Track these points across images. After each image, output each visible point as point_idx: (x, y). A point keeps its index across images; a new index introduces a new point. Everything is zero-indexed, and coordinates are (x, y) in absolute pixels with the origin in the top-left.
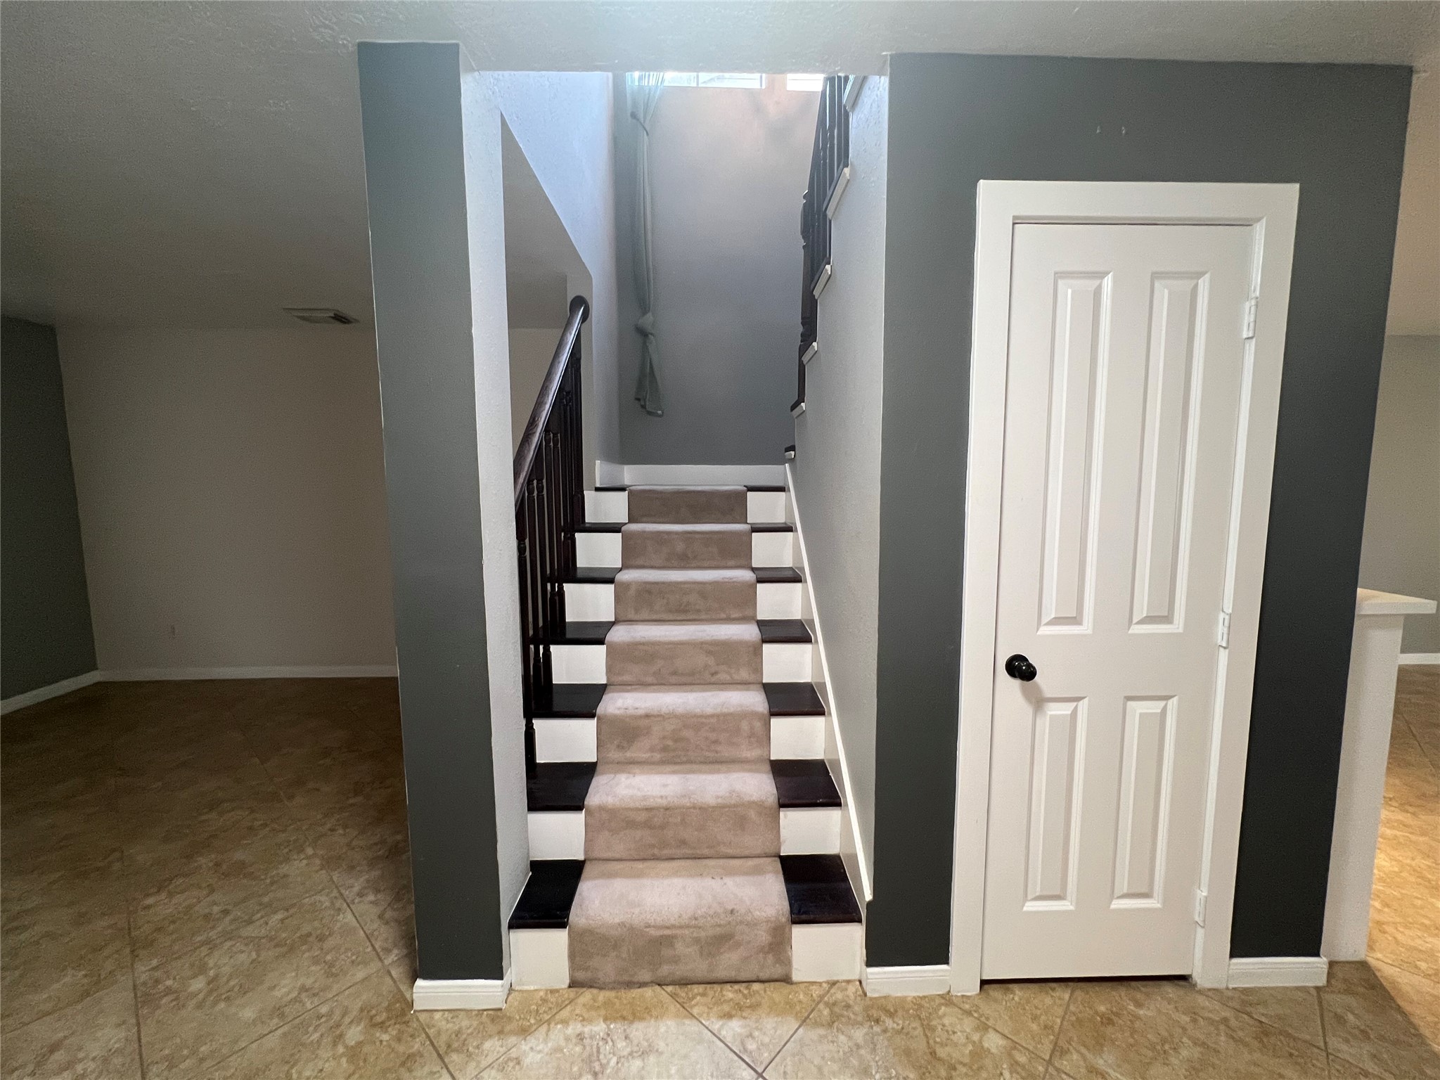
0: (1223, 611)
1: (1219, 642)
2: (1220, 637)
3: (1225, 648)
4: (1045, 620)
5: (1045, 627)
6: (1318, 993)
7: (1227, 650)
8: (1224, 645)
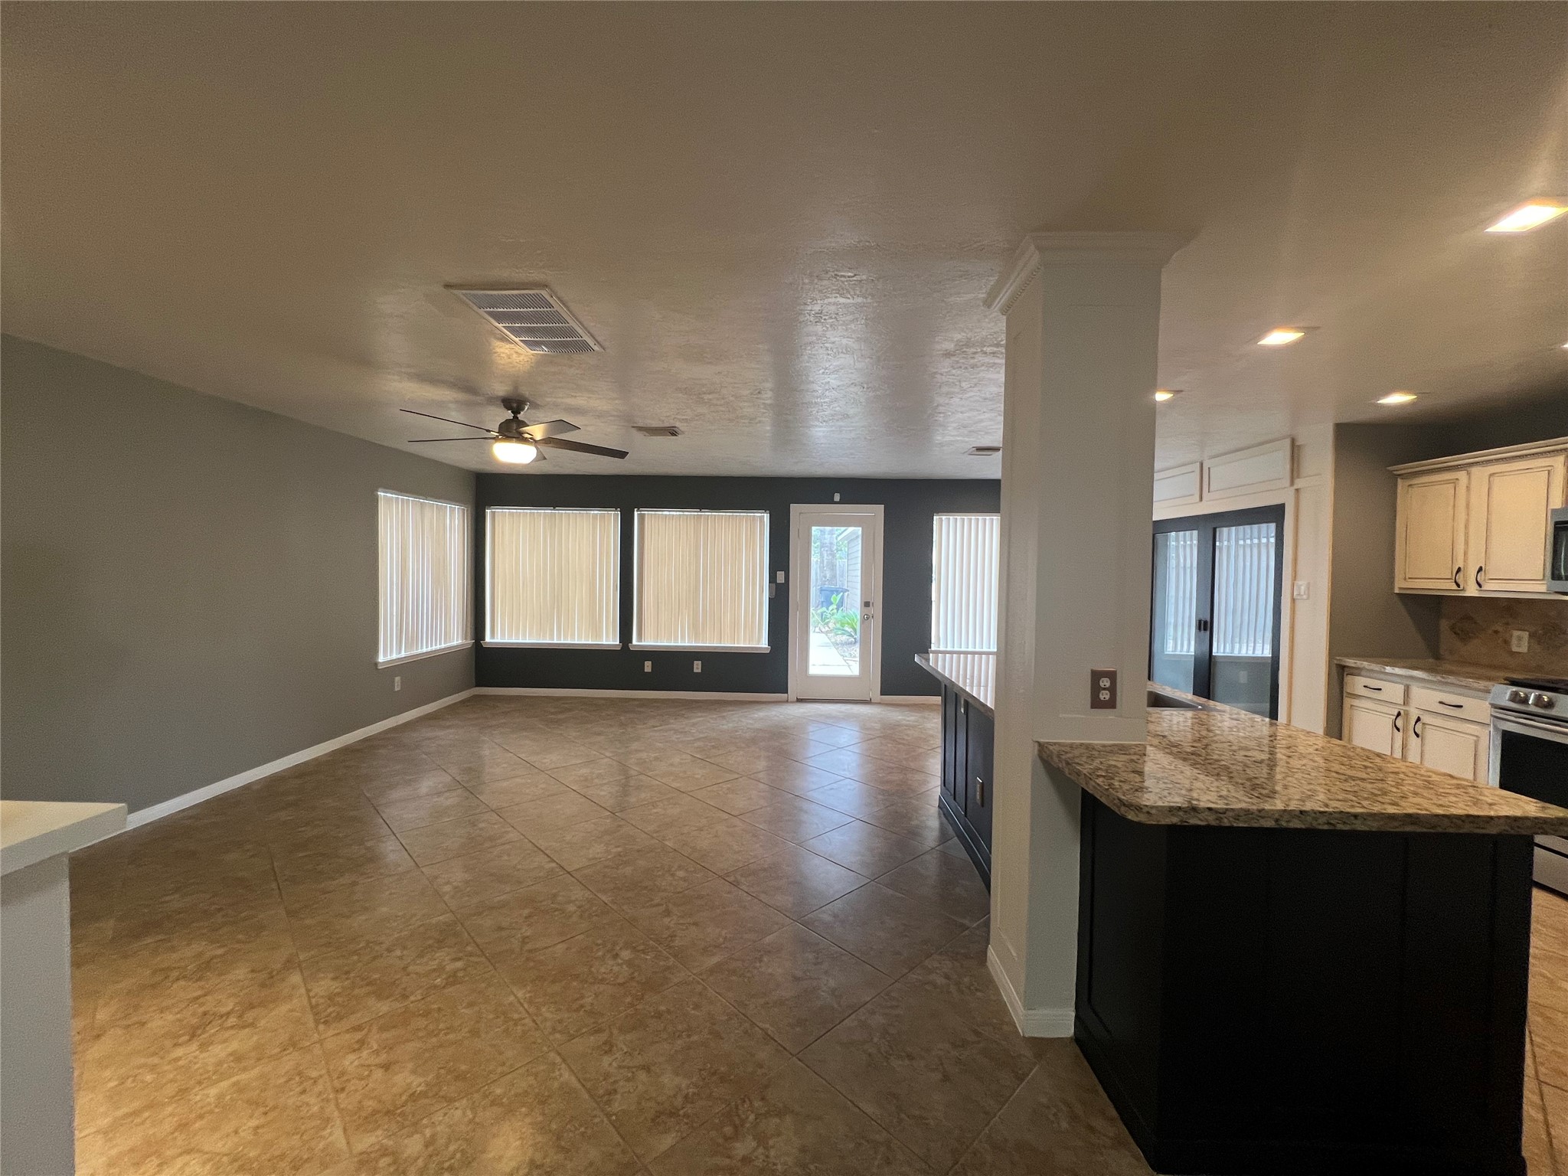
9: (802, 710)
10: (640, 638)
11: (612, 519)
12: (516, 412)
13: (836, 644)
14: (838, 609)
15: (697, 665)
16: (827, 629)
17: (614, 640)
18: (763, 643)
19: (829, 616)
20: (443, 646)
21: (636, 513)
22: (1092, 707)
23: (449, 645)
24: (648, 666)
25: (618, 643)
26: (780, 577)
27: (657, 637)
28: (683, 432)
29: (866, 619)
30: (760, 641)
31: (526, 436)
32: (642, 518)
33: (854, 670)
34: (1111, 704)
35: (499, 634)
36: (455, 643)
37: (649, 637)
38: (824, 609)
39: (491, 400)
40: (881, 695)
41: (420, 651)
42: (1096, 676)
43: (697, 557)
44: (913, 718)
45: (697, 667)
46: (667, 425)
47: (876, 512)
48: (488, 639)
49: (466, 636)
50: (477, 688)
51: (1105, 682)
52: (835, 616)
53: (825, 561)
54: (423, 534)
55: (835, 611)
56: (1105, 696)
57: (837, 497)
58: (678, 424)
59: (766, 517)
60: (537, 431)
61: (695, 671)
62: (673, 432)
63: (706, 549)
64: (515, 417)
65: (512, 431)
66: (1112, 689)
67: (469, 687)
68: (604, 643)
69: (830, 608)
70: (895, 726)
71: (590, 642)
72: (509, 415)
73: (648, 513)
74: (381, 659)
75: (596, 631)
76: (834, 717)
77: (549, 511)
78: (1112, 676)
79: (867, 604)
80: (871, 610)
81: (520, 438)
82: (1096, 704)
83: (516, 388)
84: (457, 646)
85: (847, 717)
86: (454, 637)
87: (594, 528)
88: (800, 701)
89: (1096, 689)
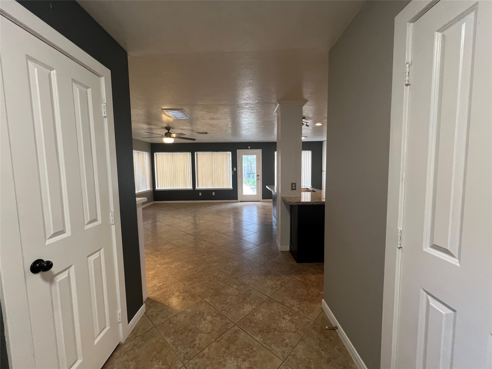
0: (111, 212)
1: (112, 223)
2: (111, 220)
3: (113, 224)
4: (48, 236)
5: (48, 240)
6: (145, 314)
7: (114, 225)
8: (113, 223)
9: (242, 204)
10: (198, 187)
11: (188, 155)
12: (169, 130)
13: (252, 188)
14: (252, 178)
15: (214, 193)
16: (249, 184)
17: (191, 187)
18: (231, 187)
19: (250, 181)
20: (145, 190)
21: (195, 153)
22: (292, 190)
23: (147, 190)
24: (200, 194)
25: (192, 188)
26: (235, 169)
27: (202, 186)
28: (209, 133)
29: (258, 179)
30: (230, 186)
31: (172, 136)
32: (197, 154)
33: (255, 193)
34: (295, 189)
35: (159, 187)
36: (148, 189)
37: (200, 186)
38: (249, 179)
39: (163, 128)
40: (262, 199)
41: (140, 191)
42: (292, 184)
43: (212, 165)
44: (270, 204)
45: (214, 194)
46: (204, 132)
47: (260, 151)
48: (157, 188)
49: (151, 187)
50: (154, 202)
51: (294, 185)
52: (251, 180)
53: (249, 165)
54: (139, 161)
55: (252, 179)
56: (294, 188)
57: (249, 147)
58: (207, 132)
59: (230, 153)
60: (174, 135)
61: (213, 195)
62: (206, 133)
63: (215, 162)
64: (168, 132)
65: (168, 135)
66: (295, 186)
67: (152, 201)
68: (188, 188)
69: (250, 178)
70: (266, 206)
71: (184, 188)
72: (167, 131)
73: (199, 153)
74: (136, 192)
75: (186, 184)
76: (250, 205)
77: (171, 153)
78: (295, 184)
79: (258, 176)
80: (259, 177)
81: (170, 137)
82: (292, 189)
83: (168, 125)
84: (149, 190)
85: (253, 205)
86: (148, 188)
87: (184, 157)
88: (241, 202)
89: (292, 186)
